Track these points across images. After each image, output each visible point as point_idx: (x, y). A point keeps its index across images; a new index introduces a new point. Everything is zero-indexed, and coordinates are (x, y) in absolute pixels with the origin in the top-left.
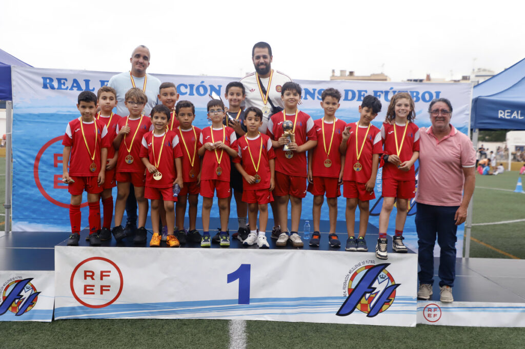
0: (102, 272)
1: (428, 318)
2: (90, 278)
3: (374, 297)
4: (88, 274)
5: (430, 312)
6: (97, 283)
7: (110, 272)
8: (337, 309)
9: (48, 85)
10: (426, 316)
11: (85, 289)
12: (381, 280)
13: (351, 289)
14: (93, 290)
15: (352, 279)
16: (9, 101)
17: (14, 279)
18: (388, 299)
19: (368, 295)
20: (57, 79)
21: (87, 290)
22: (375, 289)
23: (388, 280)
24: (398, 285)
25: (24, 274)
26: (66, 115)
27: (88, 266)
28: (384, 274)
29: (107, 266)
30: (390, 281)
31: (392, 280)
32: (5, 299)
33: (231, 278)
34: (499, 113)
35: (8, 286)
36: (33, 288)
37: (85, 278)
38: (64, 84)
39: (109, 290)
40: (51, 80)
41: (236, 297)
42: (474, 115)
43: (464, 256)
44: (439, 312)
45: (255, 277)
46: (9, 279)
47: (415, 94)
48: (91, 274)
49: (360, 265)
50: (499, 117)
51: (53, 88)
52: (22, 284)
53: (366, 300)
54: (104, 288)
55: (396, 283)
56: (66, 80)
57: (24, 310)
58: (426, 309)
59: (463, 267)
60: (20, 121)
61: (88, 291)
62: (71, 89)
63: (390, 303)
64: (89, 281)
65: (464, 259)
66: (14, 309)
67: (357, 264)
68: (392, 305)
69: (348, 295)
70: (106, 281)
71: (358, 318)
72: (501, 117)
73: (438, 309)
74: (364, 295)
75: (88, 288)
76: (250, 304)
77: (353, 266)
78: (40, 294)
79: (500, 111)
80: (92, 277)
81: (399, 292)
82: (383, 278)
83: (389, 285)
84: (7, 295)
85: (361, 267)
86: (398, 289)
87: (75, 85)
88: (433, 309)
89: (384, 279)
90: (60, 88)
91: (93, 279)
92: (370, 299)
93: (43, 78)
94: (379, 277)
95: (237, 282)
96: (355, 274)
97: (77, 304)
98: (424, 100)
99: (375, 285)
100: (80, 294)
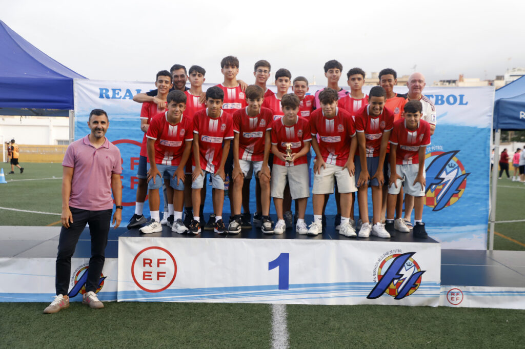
0: (159, 260)
1: (451, 301)
2: (148, 265)
3: (402, 283)
4: (146, 261)
5: (453, 296)
6: (154, 269)
7: (165, 260)
8: (368, 293)
9: (104, 95)
10: (450, 299)
11: (144, 276)
12: (407, 267)
13: (380, 275)
14: (150, 276)
15: (381, 267)
16: (72, 110)
17: (84, 265)
18: (414, 284)
19: (396, 281)
20: (112, 89)
22: (402, 275)
23: (414, 267)
24: (424, 272)
26: (119, 121)
27: (146, 255)
28: (411, 262)
29: (163, 255)
30: (416, 269)
31: (418, 267)
32: (77, 284)
33: (272, 265)
34: (521, 114)
35: (79, 272)
37: (144, 266)
38: (118, 94)
39: (164, 276)
40: (107, 90)
41: (277, 283)
42: (496, 116)
43: (488, 248)
44: (462, 296)
45: (293, 265)
46: (80, 265)
47: (440, 98)
48: (149, 261)
49: (388, 253)
50: (521, 118)
51: (108, 97)
53: (395, 285)
54: (160, 274)
55: (422, 270)
56: (120, 90)
58: (449, 293)
59: (488, 259)
60: (81, 128)
61: (146, 277)
62: (124, 98)
63: (417, 287)
64: (147, 268)
65: (488, 252)
67: (385, 253)
68: (418, 289)
69: (377, 281)
70: (162, 268)
71: (385, 300)
72: (522, 118)
73: (460, 293)
74: (393, 281)
75: (146, 274)
76: (289, 289)
77: (382, 255)
78: (106, 279)
79: (521, 112)
81: (424, 278)
82: (409, 265)
83: (415, 272)
84: (78, 279)
85: (388, 255)
86: (423, 276)
87: (128, 94)
88: (456, 293)
89: (410, 267)
90: (114, 97)
91: (151, 266)
92: (398, 285)
93: (100, 89)
94: (406, 265)
95: (277, 268)
96: (384, 262)
97: (137, 288)
98: (449, 103)
99: (403, 272)
100: (140, 279)
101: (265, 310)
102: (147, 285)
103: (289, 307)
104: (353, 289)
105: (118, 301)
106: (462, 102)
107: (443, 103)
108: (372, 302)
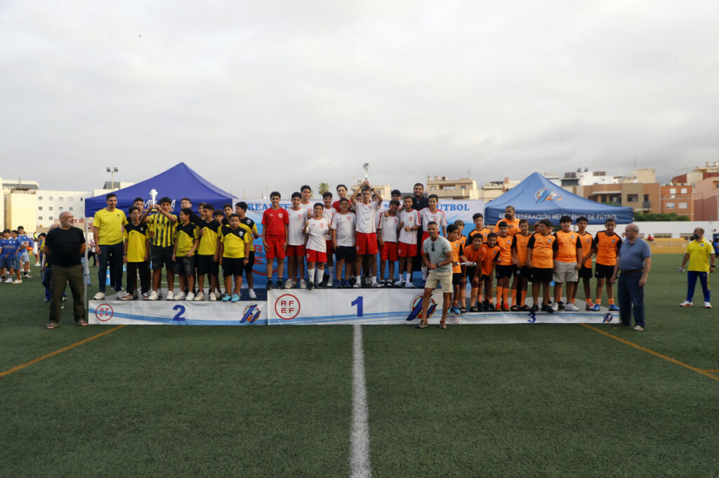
0: (290, 301)
1: (453, 321)
4: (283, 302)
6: (288, 307)
7: (293, 301)
8: (407, 317)
13: (413, 308)
14: (285, 311)
15: (414, 303)
17: (249, 305)
21: (283, 310)
27: (283, 299)
29: (293, 299)
30: (433, 303)
32: (245, 315)
33: (353, 304)
36: (258, 310)
37: (282, 305)
39: (293, 311)
41: (356, 313)
45: (365, 303)
48: (285, 302)
49: (418, 295)
52: (252, 308)
54: (291, 310)
57: (253, 320)
58: (452, 317)
66: (249, 320)
67: (416, 295)
69: (412, 311)
70: (292, 306)
73: (458, 317)
74: (420, 310)
76: (363, 317)
77: (414, 295)
78: (261, 313)
81: (437, 308)
83: (432, 305)
84: (246, 312)
88: (455, 317)
91: (285, 305)
95: (356, 306)
96: (416, 300)
97: (277, 317)
98: (458, 209)
100: (280, 312)
101: (349, 329)
102: (284, 315)
103: (363, 326)
104: (399, 315)
105: (269, 324)
106: (466, 209)
107: (455, 209)
108: (409, 322)
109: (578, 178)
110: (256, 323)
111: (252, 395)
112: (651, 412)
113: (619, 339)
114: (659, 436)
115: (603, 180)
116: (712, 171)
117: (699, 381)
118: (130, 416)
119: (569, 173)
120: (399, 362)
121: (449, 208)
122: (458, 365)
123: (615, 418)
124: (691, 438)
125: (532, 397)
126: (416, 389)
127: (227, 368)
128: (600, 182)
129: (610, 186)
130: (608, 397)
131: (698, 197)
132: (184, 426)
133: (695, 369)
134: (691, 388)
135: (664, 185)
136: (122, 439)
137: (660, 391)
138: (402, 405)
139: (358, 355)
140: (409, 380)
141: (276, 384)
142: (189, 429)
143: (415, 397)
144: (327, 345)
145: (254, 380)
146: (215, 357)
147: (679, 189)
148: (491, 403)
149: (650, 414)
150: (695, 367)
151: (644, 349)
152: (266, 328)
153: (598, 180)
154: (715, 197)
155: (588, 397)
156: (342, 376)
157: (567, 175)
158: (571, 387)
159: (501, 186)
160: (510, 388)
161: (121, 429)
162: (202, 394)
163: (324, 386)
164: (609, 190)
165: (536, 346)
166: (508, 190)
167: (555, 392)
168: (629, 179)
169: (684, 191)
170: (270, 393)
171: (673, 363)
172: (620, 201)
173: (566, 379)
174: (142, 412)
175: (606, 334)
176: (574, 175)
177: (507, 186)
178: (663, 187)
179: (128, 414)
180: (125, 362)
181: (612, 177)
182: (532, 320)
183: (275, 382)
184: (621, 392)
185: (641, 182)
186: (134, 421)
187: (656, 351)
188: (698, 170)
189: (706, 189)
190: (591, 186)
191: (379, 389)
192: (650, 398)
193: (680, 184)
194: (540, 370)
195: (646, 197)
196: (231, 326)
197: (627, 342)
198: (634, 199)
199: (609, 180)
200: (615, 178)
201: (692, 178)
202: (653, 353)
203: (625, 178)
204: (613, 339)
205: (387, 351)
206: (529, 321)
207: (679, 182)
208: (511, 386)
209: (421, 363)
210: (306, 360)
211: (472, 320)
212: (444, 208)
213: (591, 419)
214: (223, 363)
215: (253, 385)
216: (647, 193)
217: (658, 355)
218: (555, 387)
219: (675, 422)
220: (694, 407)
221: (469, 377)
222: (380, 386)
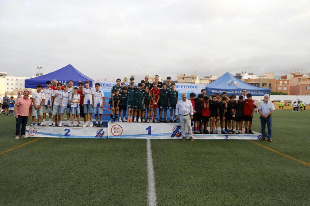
3: (179, 133)
6: (117, 130)
8: (171, 136)
15: (174, 129)
17: (99, 129)
21: (115, 132)
25: (101, 128)
27: (115, 127)
29: (119, 127)
32: (97, 134)
36: (103, 131)
39: (119, 132)
41: (148, 134)
45: (152, 129)
52: (101, 130)
64: (115, 130)
66: (99, 136)
69: (173, 133)
70: (119, 130)
71: (175, 138)
74: (177, 133)
76: (151, 135)
77: (174, 126)
80: (116, 129)
84: (98, 132)
95: (148, 130)
96: (175, 128)
97: (112, 135)
98: (194, 88)
99: (179, 130)
100: (113, 133)
101: (145, 141)
102: (115, 134)
103: (151, 140)
104: (167, 135)
105: (108, 138)
106: (197, 88)
107: (192, 88)
108: (172, 138)
109: (242, 76)
110: (102, 137)
111: (100, 173)
112: (286, 183)
113: (265, 147)
114: (292, 195)
115: (252, 77)
116: (297, 74)
117: (305, 168)
118: (41, 183)
119: (238, 74)
120: (169, 157)
121: (190, 87)
122: (195, 159)
123: (270, 186)
124: (307, 197)
125: (231, 175)
126: (177, 170)
127: (89, 159)
128: (251, 78)
129: (255, 80)
130: (266, 176)
131: (292, 85)
132: (67, 189)
133: (302, 162)
134: (302, 172)
135: (277, 80)
136: (36, 196)
137: (288, 173)
138: (171, 179)
139: (149, 153)
140: (174, 166)
141: (111, 168)
142: (69, 190)
143: (177, 175)
144: (135, 148)
145: (101, 165)
146: (83, 153)
147: (283, 82)
148: (212, 178)
149: (286, 184)
150: (302, 161)
151: (278, 152)
152: (108, 140)
153: (250, 77)
154: (299, 85)
155: (256, 176)
156: (142, 164)
157: (237, 74)
158: (248, 171)
159: (209, 79)
160: (220, 170)
161: (35, 190)
162: (76, 172)
163: (134, 169)
164: (254, 81)
165: (230, 150)
166: (211, 80)
167: (241, 172)
168: (263, 77)
169: (286, 82)
170: (109, 172)
171: (292, 159)
172: (259, 86)
173: (245, 166)
174: (47, 181)
175: (259, 145)
176: (240, 74)
177: (211, 79)
178: (277, 81)
179: (40, 183)
180: (41, 156)
181: (256, 76)
182: (226, 138)
183: (111, 166)
184: (271, 173)
185: (268, 78)
186: (43, 186)
187: (283, 153)
188: (292, 74)
189: (295, 82)
190: (247, 80)
191: (160, 171)
192: (284, 176)
193: (284, 80)
194: (233, 162)
195: (270, 85)
196: (91, 139)
197: (269, 149)
198: (265, 85)
199: (254, 77)
200: (257, 76)
201: (289, 77)
202: (282, 154)
203: (261, 76)
204: (263, 147)
205: (162, 152)
206: (225, 138)
207: (284, 78)
208: (220, 169)
209: (178, 158)
210: (126, 156)
211: (199, 138)
212: (187, 87)
213: (260, 187)
214: (86, 157)
215: (100, 168)
216: (270, 83)
217: (284, 155)
218: (241, 171)
219: (298, 189)
220: (305, 181)
221: (201, 165)
222: (160, 169)
